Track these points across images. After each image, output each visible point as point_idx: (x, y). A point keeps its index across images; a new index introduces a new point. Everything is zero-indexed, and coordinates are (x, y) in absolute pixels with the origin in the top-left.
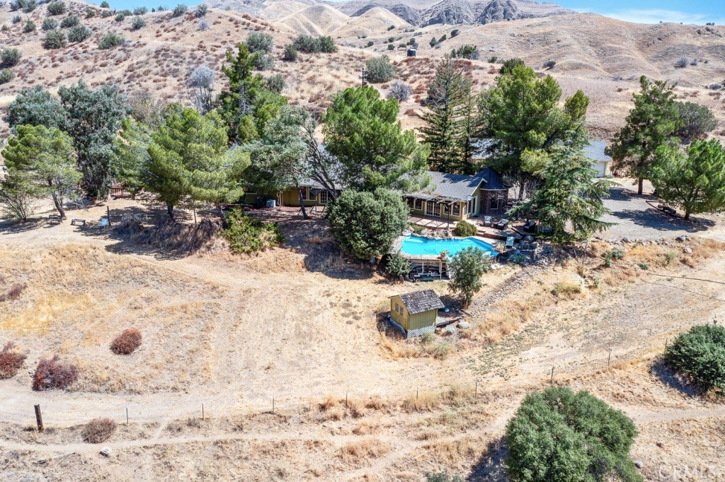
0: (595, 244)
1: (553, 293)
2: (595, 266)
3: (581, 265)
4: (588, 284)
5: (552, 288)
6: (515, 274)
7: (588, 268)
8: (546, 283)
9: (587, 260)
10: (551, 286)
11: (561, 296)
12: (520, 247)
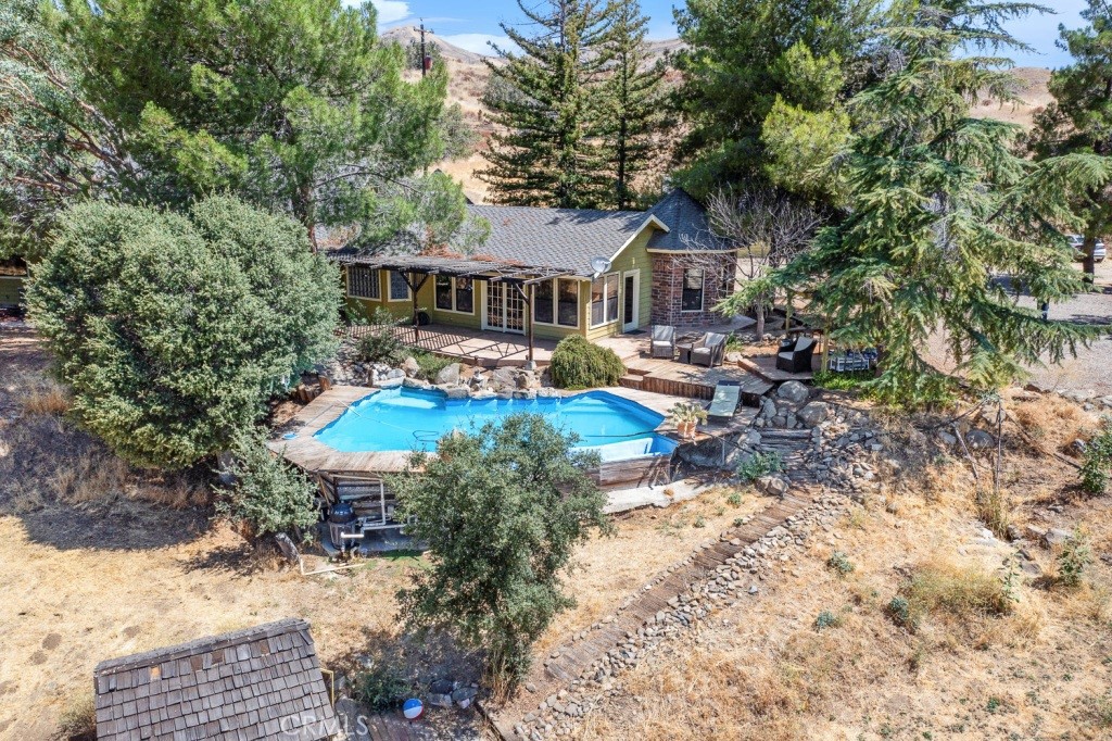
0: (1026, 407)
1: (893, 612)
2: (1044, 491)
3: (987, 487)
4: (1035, 568)
5: (888, 592)
6: (738, 524)
7: (1020, 499)
8: (859, 567)
9: (1010, 469)
10: (880, 580)
11: (930, 628)
12: (760, 422)
